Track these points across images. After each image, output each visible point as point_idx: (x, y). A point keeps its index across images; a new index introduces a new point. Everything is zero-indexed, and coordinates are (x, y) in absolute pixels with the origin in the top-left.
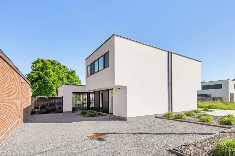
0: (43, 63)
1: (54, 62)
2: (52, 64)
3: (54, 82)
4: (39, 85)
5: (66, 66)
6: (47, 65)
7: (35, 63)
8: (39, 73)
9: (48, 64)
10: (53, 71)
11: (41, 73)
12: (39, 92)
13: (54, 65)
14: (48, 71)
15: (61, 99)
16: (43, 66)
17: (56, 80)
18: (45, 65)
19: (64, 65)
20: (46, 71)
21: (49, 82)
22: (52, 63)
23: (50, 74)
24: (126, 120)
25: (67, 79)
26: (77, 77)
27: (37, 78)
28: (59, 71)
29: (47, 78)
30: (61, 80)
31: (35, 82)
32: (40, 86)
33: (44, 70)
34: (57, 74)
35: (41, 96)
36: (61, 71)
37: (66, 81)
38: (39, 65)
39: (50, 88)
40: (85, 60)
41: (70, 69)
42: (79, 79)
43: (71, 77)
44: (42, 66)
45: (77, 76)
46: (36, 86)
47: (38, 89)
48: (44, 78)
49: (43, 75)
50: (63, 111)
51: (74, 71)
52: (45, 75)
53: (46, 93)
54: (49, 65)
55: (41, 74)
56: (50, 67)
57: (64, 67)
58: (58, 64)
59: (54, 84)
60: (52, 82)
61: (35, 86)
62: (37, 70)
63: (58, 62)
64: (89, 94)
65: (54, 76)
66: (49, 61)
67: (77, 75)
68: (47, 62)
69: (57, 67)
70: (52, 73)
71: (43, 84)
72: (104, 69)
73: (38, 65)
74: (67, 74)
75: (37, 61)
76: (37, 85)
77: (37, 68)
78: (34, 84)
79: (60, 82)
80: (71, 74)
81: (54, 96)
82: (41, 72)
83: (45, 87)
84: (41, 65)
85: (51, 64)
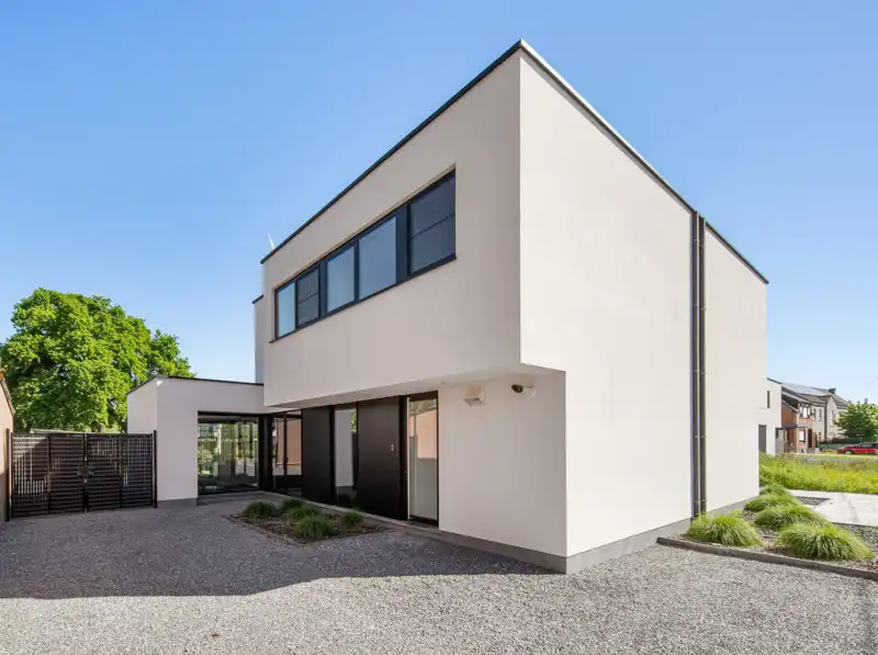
0: (57, 305)
1: (99, 304)
2: (90, 310)
3: (99, 376)
4: (40, 386)
5: (142, 321)
6: (71, 311)
7: (26, 306)
8: (41, 344)
9: (77, 311)
10: (96, 336)
11: (50, 342)
12: (43, 416)
13: (97, 317)
14: (78, 334)
15: (149, 441)
16: (58, 318)
17: (108, 370)
18: (64, 312)
19: (137, 316)
20: (67, 334)
21: (82, 375)
22: (93, 309)
23: (85, 348)
24: (564, 573)
25: (148, 367)
26: (181, 360)
27: (35, 360)
28: (116, 338)
29: (74, 362)
30: (126, 369)
31: (26, 376)
32: (46, 392)
33: (64, 332)
34: (111, 348)
35: (50, 428)
36: (127, 338)
37: (142, 376)
38: (44, 313)
39: (85, 399)
40: (262, 262)
41: (158, 333)
42: (187, 367)
43: (161, 361)
44: (54, 317)
45: (183, 358)
46: (32, 390)
47: (38, 402)
48: (64, 361)
49: (59, 351)
50: (159, 499)
51: (171, 340)
52: (66, 351)
53: (69, 419)
54: (81, 316)
55: (53, 348)
56: (85, 320)
57: (135, 324)
58: (114, 313)
59: (101, 383)
60: (90, 377)
61: (25, 391)
62: (34, 332)
63: (113, 305)
64: (265, 421)
65: (98, 354)
66: (80, 298)
67: (182, 356)
68: (72, 303)
69: (109, 322)
70: (93, 342)
71: (58, 385)
72: (399, 282)
73: (37, 311)
74: (145, 349)
75: (36, 297)
76: (33, 387)
77: (35, 323)
78: (24, 385)
79: (120, 376)
80: (160, 348)
81: (99, 428)
82: (48, 339)
83: (63, 396)
84: (49, 312)
85: (86, 310)
